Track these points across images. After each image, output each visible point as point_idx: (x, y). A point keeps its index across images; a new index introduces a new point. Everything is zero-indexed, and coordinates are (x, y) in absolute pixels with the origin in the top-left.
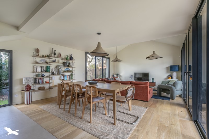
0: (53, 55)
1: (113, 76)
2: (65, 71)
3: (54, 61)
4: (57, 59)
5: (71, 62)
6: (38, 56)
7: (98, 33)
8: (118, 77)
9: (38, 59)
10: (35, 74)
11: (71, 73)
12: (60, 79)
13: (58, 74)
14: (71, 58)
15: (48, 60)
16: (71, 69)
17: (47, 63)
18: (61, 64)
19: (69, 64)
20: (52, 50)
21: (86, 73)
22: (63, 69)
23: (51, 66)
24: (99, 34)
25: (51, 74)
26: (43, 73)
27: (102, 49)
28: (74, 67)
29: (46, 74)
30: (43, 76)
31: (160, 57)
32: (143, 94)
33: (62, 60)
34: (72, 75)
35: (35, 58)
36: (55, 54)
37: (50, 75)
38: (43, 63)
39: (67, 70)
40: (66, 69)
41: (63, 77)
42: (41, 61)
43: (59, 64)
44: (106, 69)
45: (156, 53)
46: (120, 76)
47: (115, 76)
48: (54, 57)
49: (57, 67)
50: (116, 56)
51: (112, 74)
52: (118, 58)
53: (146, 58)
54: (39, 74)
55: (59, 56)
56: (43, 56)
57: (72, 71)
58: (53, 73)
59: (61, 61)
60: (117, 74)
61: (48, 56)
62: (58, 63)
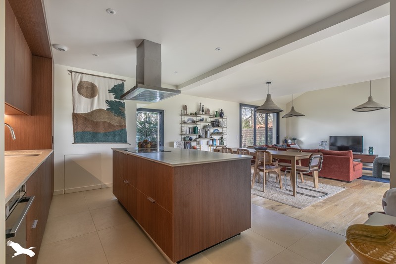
0: (201, 113)
1: (286, 141)
2: (214, 134)
3: (202, 120)
4: (205, 117)
5: (220, 120)
6: (186, 114)
7: (267, 83)
8: (295, 144)
9: (186, 118)
10: (183, 137)
11: (221, 136)
12: (208, 144)
13: (206, 137)
14: (221, 115)
15: (195, 118)
16: (220, 130)
17: (194, 122)
18: (209, 124)
19: (219, 122)
20: (200, 105)
21: (241, 137)
22: (212, 130)
23: (198, 126)
24: (269, 83)
25: (198, 137)
26: (190, 136)
27: (273, 103)
28: (225, 127)
29: (194, 137)
30: (191, 139)
31: (383, 108)
32: (342, 170)
33: (210, 117)
34: (222, 139)
35: (183, 117)
36: (203, 111)
37: (196, 138)
38: (190, 124)
39: (216, 132)
40: (215, 130)
41: (211, 141)
42: (188, 120)
43: (207, 124)
44: (271, 129)
45: (374, 99)
46: (300, 142)
47: (289, 141)
48: (202, 114)
49: (204, 127)
50: (293, 108)
51: (284, 139)
52: (296, 110)
53: (353, 110)
54: (187, 137)
55: (208, 112)
56: (191, 114)
57: (222, 133)
58: (200, 136)
59: (209, 120)
60: (294, 139)
61: (196, 114)
62: (206, 122)
